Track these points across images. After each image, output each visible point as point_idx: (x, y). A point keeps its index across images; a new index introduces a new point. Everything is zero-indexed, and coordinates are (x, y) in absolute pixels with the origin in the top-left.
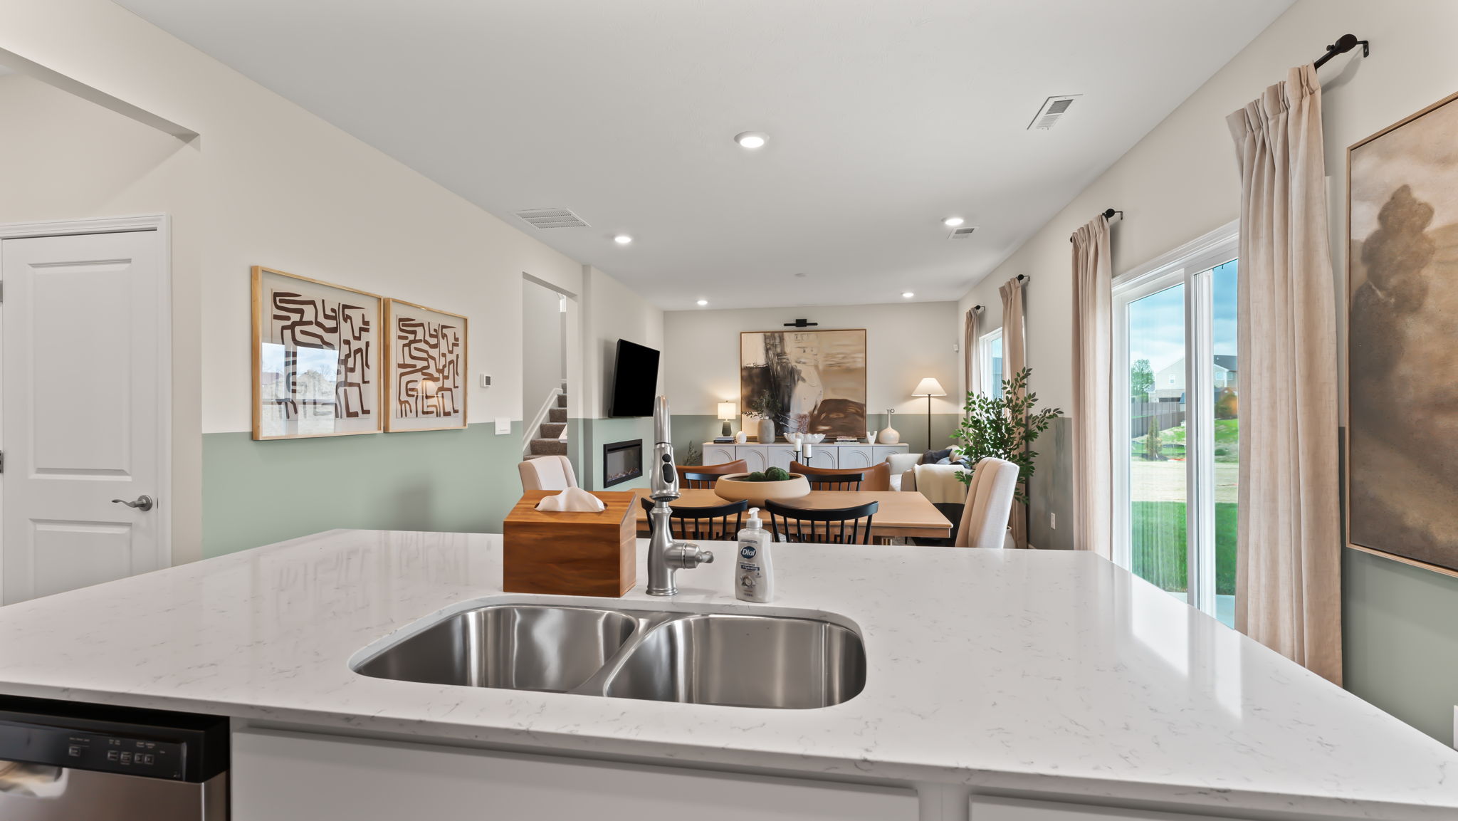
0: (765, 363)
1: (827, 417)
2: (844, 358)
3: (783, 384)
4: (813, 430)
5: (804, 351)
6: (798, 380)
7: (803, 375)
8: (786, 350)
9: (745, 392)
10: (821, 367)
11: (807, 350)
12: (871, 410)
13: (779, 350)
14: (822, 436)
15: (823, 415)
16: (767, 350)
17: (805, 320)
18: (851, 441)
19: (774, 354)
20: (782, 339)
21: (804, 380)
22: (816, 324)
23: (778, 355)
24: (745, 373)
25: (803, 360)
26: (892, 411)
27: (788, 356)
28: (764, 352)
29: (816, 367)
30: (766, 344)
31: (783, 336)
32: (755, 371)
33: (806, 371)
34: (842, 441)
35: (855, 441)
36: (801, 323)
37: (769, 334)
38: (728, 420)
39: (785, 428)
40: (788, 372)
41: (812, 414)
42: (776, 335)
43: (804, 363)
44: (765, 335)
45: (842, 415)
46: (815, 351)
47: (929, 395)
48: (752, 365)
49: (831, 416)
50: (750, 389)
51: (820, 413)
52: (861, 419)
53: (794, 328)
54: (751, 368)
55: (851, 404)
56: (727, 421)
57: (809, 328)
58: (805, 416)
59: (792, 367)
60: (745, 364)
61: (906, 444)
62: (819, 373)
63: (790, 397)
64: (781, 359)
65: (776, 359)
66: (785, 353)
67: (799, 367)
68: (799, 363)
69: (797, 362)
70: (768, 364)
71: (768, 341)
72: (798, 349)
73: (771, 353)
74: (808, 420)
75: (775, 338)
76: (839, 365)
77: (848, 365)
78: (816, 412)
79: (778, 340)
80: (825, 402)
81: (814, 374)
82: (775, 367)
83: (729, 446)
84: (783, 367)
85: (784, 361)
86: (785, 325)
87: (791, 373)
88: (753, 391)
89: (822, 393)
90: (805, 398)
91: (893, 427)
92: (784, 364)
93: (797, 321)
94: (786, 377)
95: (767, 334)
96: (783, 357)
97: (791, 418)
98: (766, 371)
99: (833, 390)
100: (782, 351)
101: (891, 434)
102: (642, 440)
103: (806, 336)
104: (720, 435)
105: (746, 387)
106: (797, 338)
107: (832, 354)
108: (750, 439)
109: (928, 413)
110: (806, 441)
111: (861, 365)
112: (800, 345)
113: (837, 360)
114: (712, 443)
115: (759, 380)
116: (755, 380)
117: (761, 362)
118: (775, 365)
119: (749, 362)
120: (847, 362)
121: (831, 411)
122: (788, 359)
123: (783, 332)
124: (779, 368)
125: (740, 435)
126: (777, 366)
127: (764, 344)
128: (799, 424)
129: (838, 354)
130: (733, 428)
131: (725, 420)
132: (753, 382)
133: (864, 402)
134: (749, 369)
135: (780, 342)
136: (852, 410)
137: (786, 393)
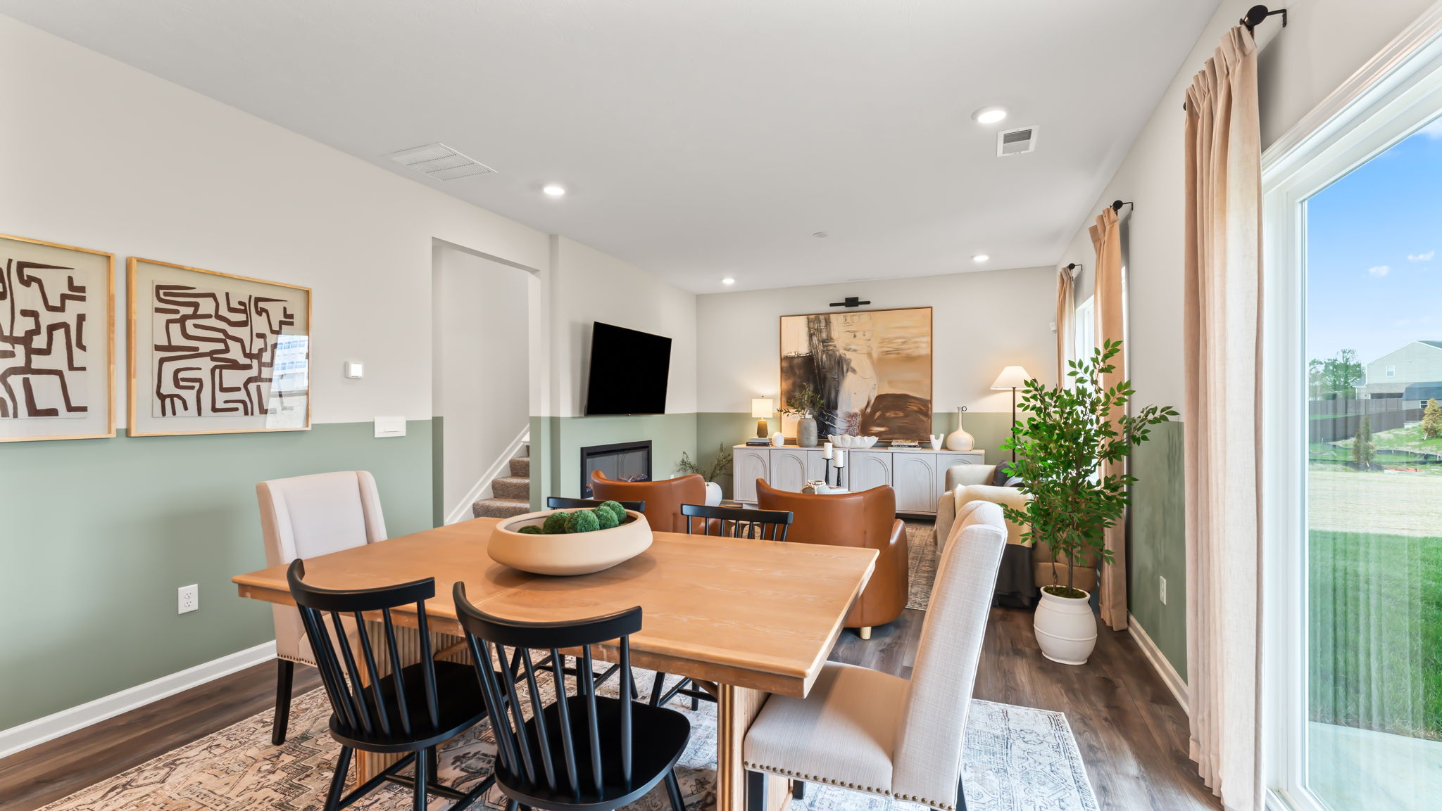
0: (808, 352)
1: (882, 416)
2: (904, 343)
3: (829, 376)
4: (865, 431)
5: (855, 336)
6: (847, 371)
7: (853, 365)
8: (833, 336)
9: (785, 386)
10: (875, 356)
11: (857, 334)
12: (937, 408)
13: (824, 335)
14: (874, 440)
15: (878, 414)
16: (811, 336)
17: (857, 299)
18: (910, 446)
19: (818, 340)
20: (828, 322)
21: (854, 371)
22: (868, 303)
23: (823, 341)
24: (784, 364)
25: (853, 347)
26: (964, 409)
27: (836, 343)
28: (807, 338)
29: (870, 355)
30: (809, 329)
31: (829, 317)
32: (796, 361)
33: (856, 360)
34: (899, 446)
35: (915, 446)
36: (852, 302)
37: (813, 316)
38: (764, 418)
39: (831, 429)
40: (835, 362)
41: (863, 412)
42: (822, 317)
43: (855, 350)
44: (808, 319)
45: (901, 414)
46: (868, 336)
47: (1014, 388)
48: (793, 354)
49: (888, 414)
50: (790, 382)
51: (873, 412)
52: (924, 419)
53: (843, 308)
54: (792, 358)
55: (913, 400)
56: (763, 420)
57: (861, 307)
58: (855, 415)
59: (840, 356)
60: (785, 353)
61: (982, 452)
62: (873, 363)
63: (837, 392)
64: (827, 346)
65: (821, 347)
66: (832, 339)
67: (849, 355)
68: (849, 350)
69: (845, 349)
70: (811, 352)
71: (811, 325)
72: (848, 333)
73: (815, 339)
74: (859, 419)
75: (820, 321)
76: (897, 351)
77: (909, 351)
78: (869, 410)
79: (823, 324)
80: (880, 398)
81: (867, 362)
82: (820, 356)
83: (763, 452)
84: (829, 356)
85: (831, 348)
86: (832, 305)
87: (839, 363)
88: (794, 384)
89: (876, 387)
90: (855, 394)
91: (965, 429)
92: (830, 352)
93: (847, 299)
94: (833, 368)
95: (811, 317)
96: (830, 343)
97: (839, 416)
98: (809, 361)
99: (890, 383)
100: (828, 336)
101: (962, 438)
102: (651, 441)
103: (857, 317)
104: (754, 437)
105: (786, 380)
106: (846, 320)
107: (889, 339)
108: (788, 442)
109: (1012, 412)
110: (853, 446)
111: (926, 351)
112: (850, 328)
113: (895, 346)
114: (745, 446)
115: (801, 371)
116: (797, 372)
117: (803, 349)
118: (820, 353)
119: (790, 351)
120: (909, 349)
121: (887, 409)
122: (835, 347)
123: (829, 314)
124: (824, 356)
125: (777, 437)
126: (822, 356)
127: (807, 329)
128: (847, 425)
129: (897, 338)
130: (770, 429)
131: (760, 418)
132: (794, 374)
133: (929, 398)
134: (789, 359)
135: (826, 326)
136: (915, 408)
137: (832, 387)
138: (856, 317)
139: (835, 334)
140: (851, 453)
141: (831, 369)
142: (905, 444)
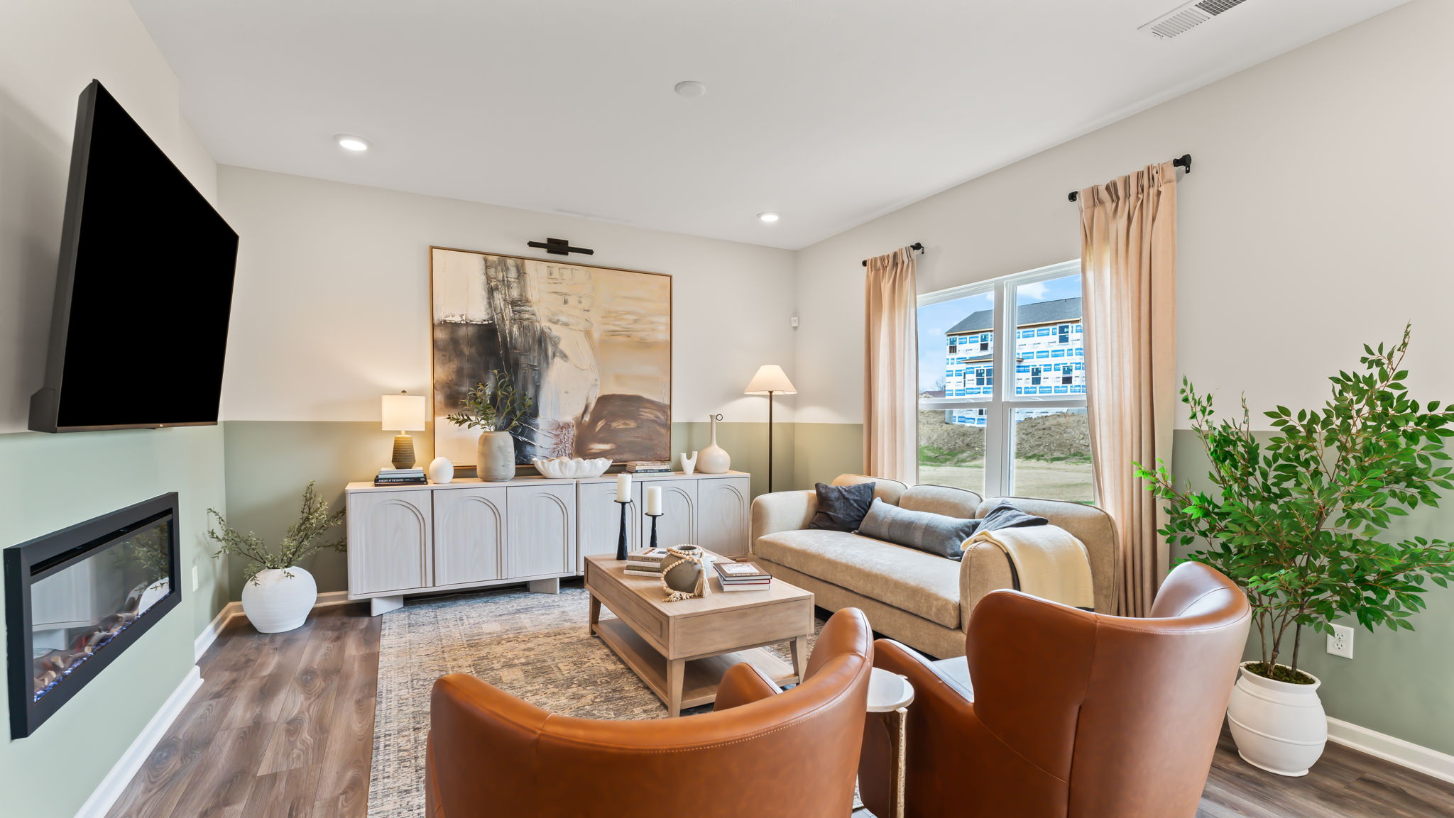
0: (486, 317)
1: (607, 427)
2: (636, 321)
3: (523, 360)
4: (581, 451)
5: (566, 302)
6: (554, 355)
7: (563, 346)
8: (529, 297)
9: (443, 373)
10: (596, 336)
11: (569, 299)
12: (678, 417)
13: (515, 293)
14: (604, 464)
15: (601, 424)
16: (491, 291)
17: (566, 242)
18: (661, 471)
19: (505, 300)
20: (521, 273)
21: (564, 356)
22: (590, 252)
23: (514, 303)
24: (441, 335)
25: (563, 319)
26: (719, 417)
27: (535, 308)
28: (484, 294)
29: (588, 334)
30: (488, 279)
31: (523, 265)
32: (462, 332)
33: (566, 339)
34: (646, 471)
35: (667, 471)
36: (557, 247)
37: (495, 258)
38: (407, 432)
39: (528, 448)
40: (534, 339)
41: (579, 423)
42: (510, 262)
43: (566, 324)
44: (486, 261)
45: (632, 424)
46: (585, 304)
47: (771, 392)
48: (457, 319)
49: (614, 425)
50: (453, 366)
51: (594, 421)
52: (663, 431)
53: (542, 253)
54: (456, 325)
55: (648, 405)
56: (403, 435)
57: (572, 257)
58: (566, 426)
59: (542, 332)
60: (440, 315)
61: (748, 475)
62: (593, 347)
63: (537, 388)
64: (520, 312)
65: (508, 312)
66: (527, 301)
67: (556, 331)
68: (556, 322)
69: (550, 321)
70: (492, 319)
71: (492, 272)
72: (554, 295)
73: (498, 298)
74: (573, 432)
75: (507, 269)
76: (627, 332)
77: (643, 334)
78: (587, 418)
79: (513, 274)
80: (604, 400)
81: (584, 345)
82: (507, 327)
83: (417, 495)
84: (525, 330)
85: (527, 316)
86: (532, 244)
87: (540, 342)
88: (459, 372)
89: (598, 383)
90: (566, 392)
91: (720, 445)
92: (525, 323)
93: (549, 240)
94: (530, 349)
95: (490, 258)
96: (524, 308)
97: (540, 427)
98: (488, 334)
99: (618, 378)
100: (521, 295)
101: (719, 455)
102: (177, 493)
103: (569, 271)
104: (388, 469)
105: (443, 363)
106: (551, 274)
107: (616, 312)
108: (463, 472)
109: (768, 422)
110: (579, 474)
111: (663, 336)
112: (559, 288)
113: (623, 323)
114: (369, 486)
115: (473, 350)
116: (467, 351)
117: (478, 313)
118: (507, 322)
119: (450, 311)
120: (643, 330)
121: (614, 416)
122: (534, 314)
123: (523, 259)
124: (515, 329)
125: (441, 466)
126: (511, 327)
127: (484, 278)
128: (554, 442)
129: (628, 313)
130: (419, 452)
131: (399, 432)
132: (459, 354)
133: (667, 402)
134: (453, 326)
135: (518, 278)
136: (651, 417)
137: (530, 380)
138: (567, 271)
139: (532, 294)
140: (581, 487)
141: (528, 350)
142: (654, 468)
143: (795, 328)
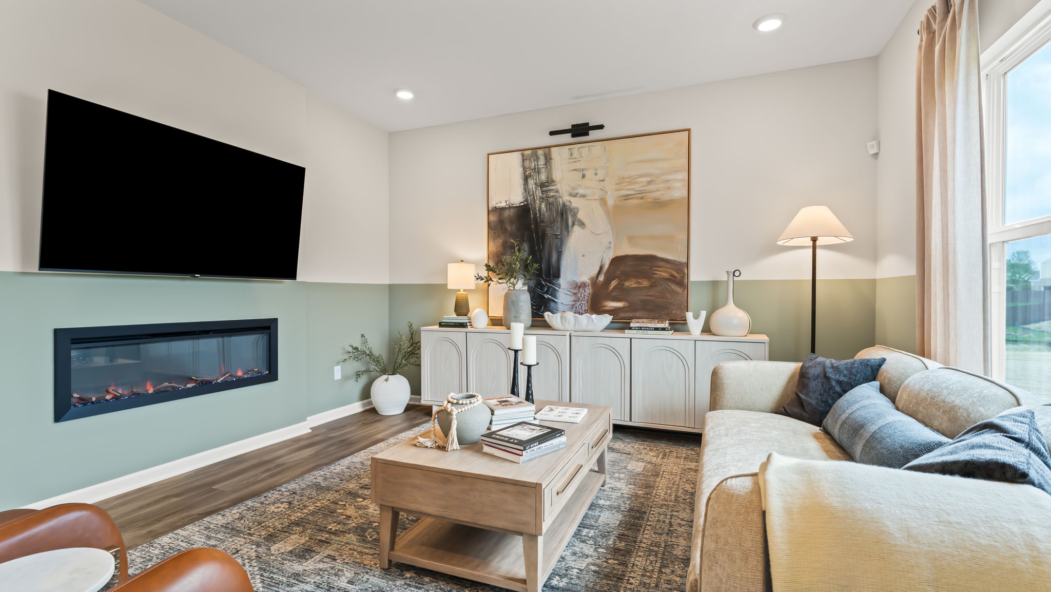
0: (522, 200)
1: (620, 287)
2: (650, 183)
3: (549, 232)
4: (596, 308)
5: (584, 176)
6: (573, 224)
7: (580, 216)
8: (554, 177)
9: (493, 248)
10: (610, 202)
11: (586, 173)
12: (696, 275)
13: (543, 177)
14: (607, 319)
15: (614, 283)
16: (526, 178)
17: (588, 124)
18: (656, 329)
19: (536, 184)
20: (548, 159)
21: (582, 224)
22: (601, 127)
23: (542, 185)
24: (493, 218)
25: (581, 191)
26: (737, 273)
27: (558, 187)
28: (521, 182)
29: (603, 201)
30: (524, 169)
31: (550, 152)
32: (507, 214)
33: (585, 209)
34: (640, 328)
35: (663, 329)
36: (580, 130)
37: (529, 152)
38: (464, 290)
39: (552, 304)
40: (557, 212)
41: (594, 281)
42: (540, 152)
43: (583, 196)
44: (523, 155)
45: (645, 283)
46: (601, 176)
47: (814, 240)
48: (503, 205)
49: (627, 284)
50: (500, 241)
51: (608, 280)
52: (678, 289)
53: (567, 138)
54: (503, 209)
55: (662, 264)
56: (462, 292)
57: (593, 134)
58: (583, 285)
59: (564, 205)
60: (493, 204)
61: (764, 338)
62: (607, 212)
63: (560, 254)
64: (546, 191)
65: (539, 193)
66: (553, 181)
67: (575, 203)
68: (575, 196)
69: (571, 195)
70: (526, 200)
71: (527, 163)
72: (574, 172)
73: (531, 182)
74: (589, 290)
75: (538, 158)
76: (641, 195)
77: (657, 194)
78: (601, 278)
79: (542, 161)
80: (617, 261)
81: (599, 212)
82: (537, 206)
83: (460, 335)
84: (550, 205)
85: (552, 194)
86: (553, 134)
87: (562, 215)
88: (504, 244)
89: (612, 246)
90: (583, 256)
91: (738, 304)
92: (551, 200)
93: (573, 125)
94: (554, 221)
95: (526, 152)
96: (550, 188)
97: (562, 287)
98: (524, 212)
99: (631, 240)
100: (548, 177)
101: (733, 315)
102: (276, 320)
103: (587, 149)
104: (450, 315)
105: (494, 239)
106: (571, 155)
107: (630, 177)
108: (494, 321)
109: (811, 278)
110: (577, 328)
111: (681, 193)
112: (578, 166)
113: (637, 187)
114: (436, 327)
115: (514, 227)
116: (509, 228)
117: (517, 199)
118: (538, 202)
119: (499, 201)
120: (657, 191)
121: (627, 276)
122: (557, 192)
123: (549, 147)
124: (543, 206)
125: (481, 315)
126: (540, 204)
127: (521, 169)
128: (573, 299)
129: (641, 176)
130: (472, 304)
131: (459, 290)
132: (504, 230)
133: (685, 260)
134: (499, 210)
135: (546, 164)
136: (665, 275)
137: (554, 247)
138: (585, 149)
139: (557, 175)
140: (573, 338)
141: (553, 222)
142: (649, 325)
143: (876, 155)
